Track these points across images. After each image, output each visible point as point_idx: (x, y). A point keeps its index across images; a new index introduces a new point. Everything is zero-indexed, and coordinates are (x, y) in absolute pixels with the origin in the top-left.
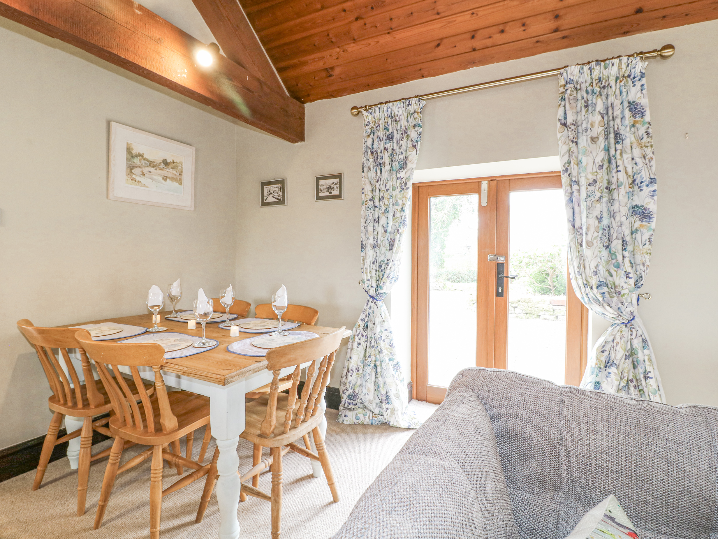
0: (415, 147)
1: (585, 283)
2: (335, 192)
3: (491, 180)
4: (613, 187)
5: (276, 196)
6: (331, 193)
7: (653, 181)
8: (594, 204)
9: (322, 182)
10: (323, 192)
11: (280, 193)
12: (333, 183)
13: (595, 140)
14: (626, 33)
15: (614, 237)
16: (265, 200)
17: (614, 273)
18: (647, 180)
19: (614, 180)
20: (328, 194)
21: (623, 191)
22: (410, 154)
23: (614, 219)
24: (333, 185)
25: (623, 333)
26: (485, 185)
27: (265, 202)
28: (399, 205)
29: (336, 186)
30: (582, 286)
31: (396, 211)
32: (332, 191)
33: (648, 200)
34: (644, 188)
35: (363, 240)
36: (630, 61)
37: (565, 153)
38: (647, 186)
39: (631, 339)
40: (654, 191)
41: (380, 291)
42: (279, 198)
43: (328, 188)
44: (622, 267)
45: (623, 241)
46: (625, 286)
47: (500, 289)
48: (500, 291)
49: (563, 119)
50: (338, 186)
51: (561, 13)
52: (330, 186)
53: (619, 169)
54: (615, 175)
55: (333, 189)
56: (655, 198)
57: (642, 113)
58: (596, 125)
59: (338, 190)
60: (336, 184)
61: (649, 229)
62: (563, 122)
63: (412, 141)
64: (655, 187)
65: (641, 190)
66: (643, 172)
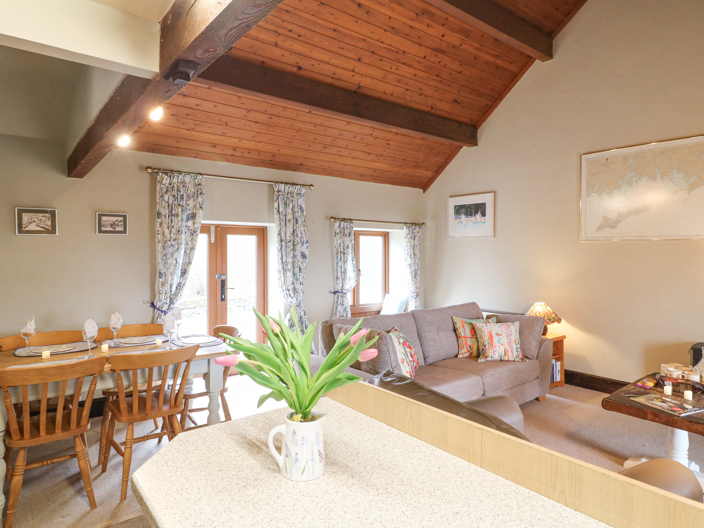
0: (201, 207)
1: (287, 288)
2: (120, 229)
3: (217, 226)
4: (296, 243)
5: (43, 226)
6: (115, 229)
7: (307, 242)
8: (291, 252)
9: (104, 218)
10: (106, 227)
11: (49, 223)
12: (118, 220)
13: (289, 221)
14: (294, 170)
15: (296, 267)
16: (24, 228)
17: (295, 283)
18: (305, 241)
19: (296, 241)
20: (111, 229)
21: (299, 245)
22: (199, 212)
23: (296, 258)
24: (117, 222)
25: (297, 310)
26: (213, 229)
27: (24, 229)
28: (189, 245)
29: (120, 223)
30: (285, 290)
31: (187, 249)
32: (116, 227)
33: (306, 250)
34: (304, 245)
35: (161, 269)
36: (301, 188)
37: (279, 226)
38: (305, 244)
39: (300, 312)
40: (308, 246)
41: (172, 306)
42: (47, 227)
43: (112, 224)
44: (299, 280)
45: (299, 268)
46: (300, 288)
47: (223, 296)
48: (223, 298)
49: (278, 208)
50: (122, 223)
51: (276, 155)
52: (114, 223)
53: (298, 236)
54: (296, 238)
55: (118, 225)
56: (308, 249)
57: (303, 211)
58: (290, 214)
59: (123, 227)
60: (120, 221)
61: (306, 262)
62: (278, 210)
63: (199, 203)
64: (308, 245)
65: (303, 245)
66: (304, 238)
